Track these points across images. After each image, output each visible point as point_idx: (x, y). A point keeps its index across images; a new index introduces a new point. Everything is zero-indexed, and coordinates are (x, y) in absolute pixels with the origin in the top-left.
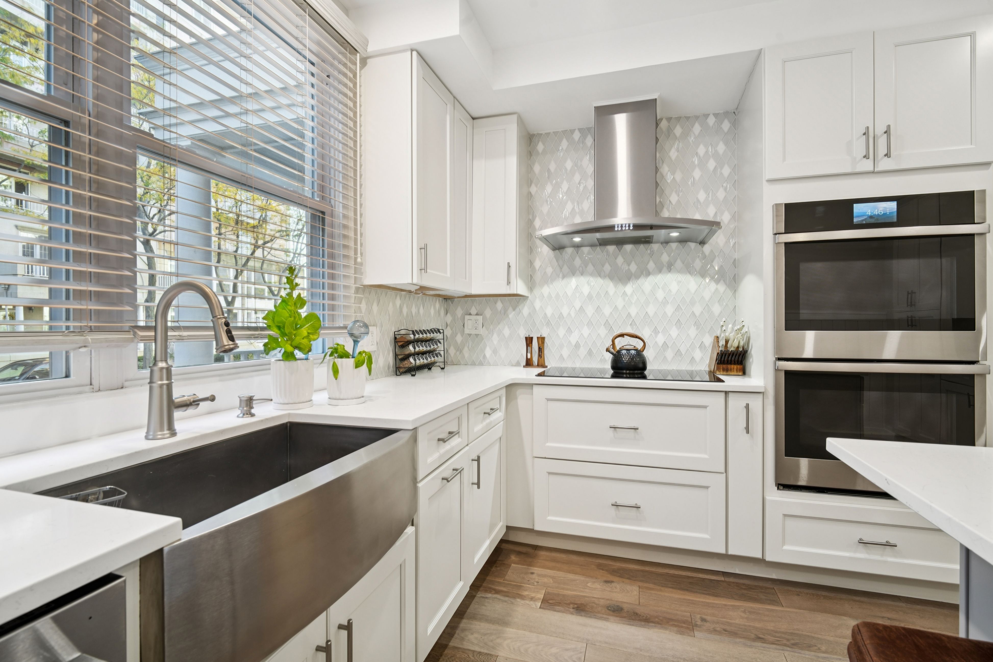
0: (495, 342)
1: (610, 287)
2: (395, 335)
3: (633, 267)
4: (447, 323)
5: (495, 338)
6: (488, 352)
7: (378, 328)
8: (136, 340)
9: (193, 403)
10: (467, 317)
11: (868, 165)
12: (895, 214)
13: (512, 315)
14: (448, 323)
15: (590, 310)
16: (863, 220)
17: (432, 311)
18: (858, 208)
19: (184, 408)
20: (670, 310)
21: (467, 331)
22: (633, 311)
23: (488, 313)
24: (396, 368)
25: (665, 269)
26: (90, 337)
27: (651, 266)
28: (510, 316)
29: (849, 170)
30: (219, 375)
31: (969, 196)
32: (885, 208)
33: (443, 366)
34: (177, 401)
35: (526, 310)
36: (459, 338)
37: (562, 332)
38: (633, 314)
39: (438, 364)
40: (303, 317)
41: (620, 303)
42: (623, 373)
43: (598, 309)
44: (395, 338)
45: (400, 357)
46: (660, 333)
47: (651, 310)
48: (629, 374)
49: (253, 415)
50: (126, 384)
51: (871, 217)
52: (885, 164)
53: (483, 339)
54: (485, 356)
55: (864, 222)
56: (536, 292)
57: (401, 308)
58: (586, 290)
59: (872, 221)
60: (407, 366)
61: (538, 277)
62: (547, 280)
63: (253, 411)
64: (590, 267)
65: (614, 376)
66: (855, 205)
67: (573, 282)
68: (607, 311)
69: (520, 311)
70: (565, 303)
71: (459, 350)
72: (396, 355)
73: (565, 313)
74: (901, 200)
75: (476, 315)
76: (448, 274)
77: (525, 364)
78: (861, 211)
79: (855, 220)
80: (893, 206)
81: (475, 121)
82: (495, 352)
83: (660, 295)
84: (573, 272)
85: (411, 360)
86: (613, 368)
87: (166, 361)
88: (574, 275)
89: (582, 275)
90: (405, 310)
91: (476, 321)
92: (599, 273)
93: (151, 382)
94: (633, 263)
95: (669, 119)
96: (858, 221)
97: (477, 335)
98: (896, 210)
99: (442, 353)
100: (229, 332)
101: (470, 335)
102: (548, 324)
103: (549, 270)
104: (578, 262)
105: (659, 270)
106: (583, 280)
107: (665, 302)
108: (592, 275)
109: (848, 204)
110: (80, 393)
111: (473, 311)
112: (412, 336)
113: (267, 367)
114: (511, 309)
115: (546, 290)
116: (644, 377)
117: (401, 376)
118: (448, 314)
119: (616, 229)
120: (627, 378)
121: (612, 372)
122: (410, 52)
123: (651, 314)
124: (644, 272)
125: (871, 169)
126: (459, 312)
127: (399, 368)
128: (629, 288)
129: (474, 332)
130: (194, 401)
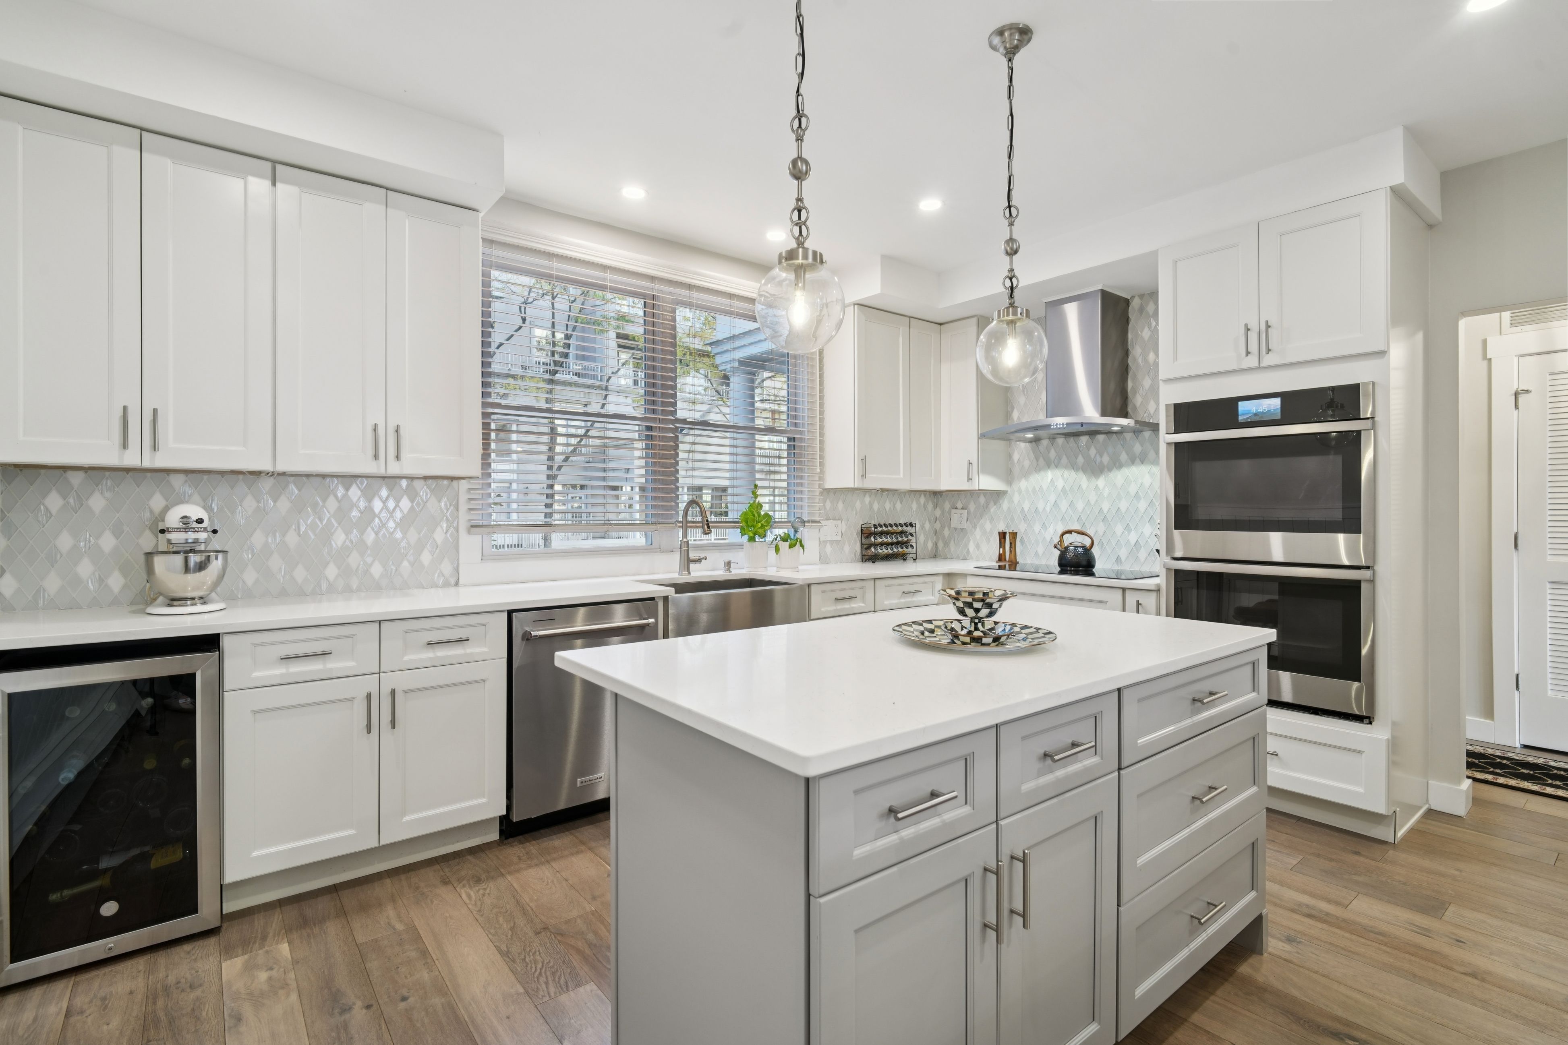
0: (978, 537)
1: (1082, 480)
2: (861, 527)
3: (1106, 459)
4: (936, 517)
5: (978, 533)
6: (972, 547)
7: (843, 522)
8: (677, 528)
9: (699, 561)
10: (954, 511)
11: (1252, 361)
12: (1280, 411)
13: (993, 509)
14: (938, 517)
15: (1064, 505)
16: (1248, 418)
17: (914, 506)
18: (1243, 406)
19: (695, 563)
20: (1142, 505)
21: (953, 525)
22: (1105, 507)
23: (972, 507)
24: (862, 555)
25: (1138, 460)
26: (659, 526)
27: (1124, 457)
28: (992, 510)
29: (1234, 367)
30: (720, 549)
31: (1354, 389)
32: (1269, 404)
33: (915, 558)
34: (691, 558)
35: (1005, 504)
36: (946, 532)
37: (1037, 528)
38: (1105, 510)
39: (911, 555)
40: (762, 514)
41: (1093, 498)
42: (1068, 570)
43: (1071, 504)
44: (862, 530)
45: (865, 546)
46: (1133, 531)
47: (1123, 505)
48: (1073, 571)
49: (730, 572)
50: (674, 550)
51: (1256, 415)
52: (1268, 360)
53: (967, 533)
54: (968, 552)
55: (1249, 420)
56: (1015, 486)
57: (871, 504)
58: (1060, 484)
59: (1257, 419)
60: (869, 554)
61: (1016, 470)
62: (1026, 474)
63: (731, 570)
64: (1064, 460)
65: (1061, 572)
66: (1240, 403)
67: (1050, 475)
68: (1080, 506)
69: (1000, 506)
70: (1041, 497)
71: (946, 544)
72: (862, 545)
73: (1041, 507)
74: (1285, 397)
75: (962, 509)
76: (902, 476)
77: (997, 560)
78: (1246, 409)
79: (1240, 418)
80: (1276, 402)
81: (942, 326)
82: (978, 546)
83: (1133, 489)
84: (1049, 464)
85: (873, 549)
86: (1060, 565)
87: (687, 538)
88: (1049, 468)
89: (1057, 467)
90: (876, 506)
91: (961, 514)
92: (1074, 466)
93: (681, 548)
94: (1105, 454)
95: (1141, 296)
96: (1243, 419)
97: (962, 529)
98: (1280, 406)
99: (914, 545)
100: (708, 524)
101: (956, 529)
102: (1025, 518)
103: (1027, 463)
104: (1053, 454)
105: (1132, 461)
106: (1058, 473)
107: (1137, 496)
108: (1066, 467)
109: (1232, 403)
110: (656, 552)
111: (959, 505)
112: (873, 529)
113: (741, 547)
114: (992, 503)
115: (1023, 484)
116: (1092, 574)
117: (866, 563)
118: (938, 508)
119: (1052, 427)
120: (1071, 574)
121: (1059, 569)
122: (853, 306)
123: (1123, 509)
124: (1116, 464)
125: (1256, 364)
126: (947, 506)
127: (865, 555)
128: (1101, 482)
129: (959, 526)
130: (699, 559)
